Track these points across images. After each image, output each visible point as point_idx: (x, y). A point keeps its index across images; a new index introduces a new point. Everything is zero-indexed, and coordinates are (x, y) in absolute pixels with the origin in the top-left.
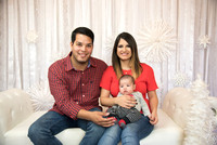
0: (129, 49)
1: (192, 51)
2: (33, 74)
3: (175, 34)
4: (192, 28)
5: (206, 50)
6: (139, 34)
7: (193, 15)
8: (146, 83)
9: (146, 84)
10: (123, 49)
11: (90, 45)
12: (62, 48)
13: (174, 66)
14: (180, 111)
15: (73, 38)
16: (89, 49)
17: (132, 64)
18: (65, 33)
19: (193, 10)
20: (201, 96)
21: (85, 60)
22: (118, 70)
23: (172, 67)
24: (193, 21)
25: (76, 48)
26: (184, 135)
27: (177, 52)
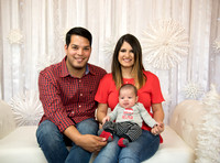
0: (132, 55)
1: (207, 57)
2: (16, 81)
3: (186, 36)
4: (208, 30)
6: (144, 36)
7: (209, 13)
8: (151, 94)
10: (126, 54)
11: (88, 48)
12: (51, 50)
13: (184, 74)
14: (191, 128)
15: (68, 40)
16: (86, 53)
18: (56, 33)
20: (216, 111)
22: (118, 78)
23: (182, 75)
25: (72, 51)
26: (195, 157)
27: (189, 57)
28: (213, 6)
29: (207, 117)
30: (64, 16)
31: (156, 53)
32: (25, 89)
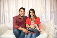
0: (33, 13)
1: (49, 13)
2: (8, 20)
3: (45, 9)
4: (49, 7)
5: (53, 13)
6: (35, 9)
7: (50, 4)
9: (38, 22)
10: (31, 13)
12: (15, 13)
13: (45, 17)
14: (47, 29)
17: (34, 17)
18: (16, 9)
19: (49, 3)
21: (23, 16)
24: (50, 5)
26: (48, 35)
27: (46, 14)
28: (50, 2)
29: (51, 26)
30: (18, 5)
31: (38, 13)
32: (10, 22)
